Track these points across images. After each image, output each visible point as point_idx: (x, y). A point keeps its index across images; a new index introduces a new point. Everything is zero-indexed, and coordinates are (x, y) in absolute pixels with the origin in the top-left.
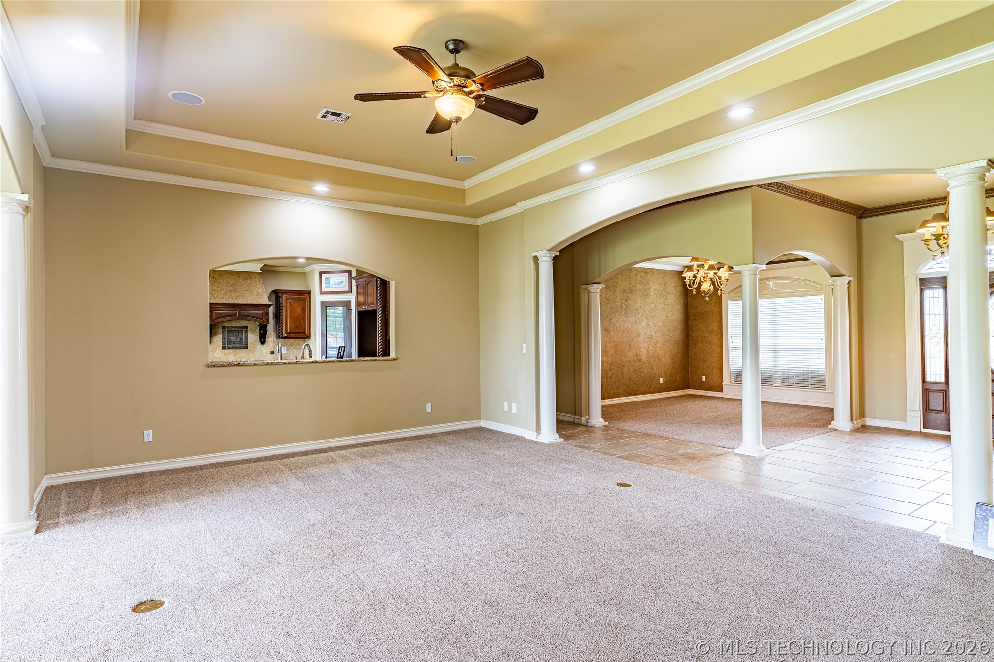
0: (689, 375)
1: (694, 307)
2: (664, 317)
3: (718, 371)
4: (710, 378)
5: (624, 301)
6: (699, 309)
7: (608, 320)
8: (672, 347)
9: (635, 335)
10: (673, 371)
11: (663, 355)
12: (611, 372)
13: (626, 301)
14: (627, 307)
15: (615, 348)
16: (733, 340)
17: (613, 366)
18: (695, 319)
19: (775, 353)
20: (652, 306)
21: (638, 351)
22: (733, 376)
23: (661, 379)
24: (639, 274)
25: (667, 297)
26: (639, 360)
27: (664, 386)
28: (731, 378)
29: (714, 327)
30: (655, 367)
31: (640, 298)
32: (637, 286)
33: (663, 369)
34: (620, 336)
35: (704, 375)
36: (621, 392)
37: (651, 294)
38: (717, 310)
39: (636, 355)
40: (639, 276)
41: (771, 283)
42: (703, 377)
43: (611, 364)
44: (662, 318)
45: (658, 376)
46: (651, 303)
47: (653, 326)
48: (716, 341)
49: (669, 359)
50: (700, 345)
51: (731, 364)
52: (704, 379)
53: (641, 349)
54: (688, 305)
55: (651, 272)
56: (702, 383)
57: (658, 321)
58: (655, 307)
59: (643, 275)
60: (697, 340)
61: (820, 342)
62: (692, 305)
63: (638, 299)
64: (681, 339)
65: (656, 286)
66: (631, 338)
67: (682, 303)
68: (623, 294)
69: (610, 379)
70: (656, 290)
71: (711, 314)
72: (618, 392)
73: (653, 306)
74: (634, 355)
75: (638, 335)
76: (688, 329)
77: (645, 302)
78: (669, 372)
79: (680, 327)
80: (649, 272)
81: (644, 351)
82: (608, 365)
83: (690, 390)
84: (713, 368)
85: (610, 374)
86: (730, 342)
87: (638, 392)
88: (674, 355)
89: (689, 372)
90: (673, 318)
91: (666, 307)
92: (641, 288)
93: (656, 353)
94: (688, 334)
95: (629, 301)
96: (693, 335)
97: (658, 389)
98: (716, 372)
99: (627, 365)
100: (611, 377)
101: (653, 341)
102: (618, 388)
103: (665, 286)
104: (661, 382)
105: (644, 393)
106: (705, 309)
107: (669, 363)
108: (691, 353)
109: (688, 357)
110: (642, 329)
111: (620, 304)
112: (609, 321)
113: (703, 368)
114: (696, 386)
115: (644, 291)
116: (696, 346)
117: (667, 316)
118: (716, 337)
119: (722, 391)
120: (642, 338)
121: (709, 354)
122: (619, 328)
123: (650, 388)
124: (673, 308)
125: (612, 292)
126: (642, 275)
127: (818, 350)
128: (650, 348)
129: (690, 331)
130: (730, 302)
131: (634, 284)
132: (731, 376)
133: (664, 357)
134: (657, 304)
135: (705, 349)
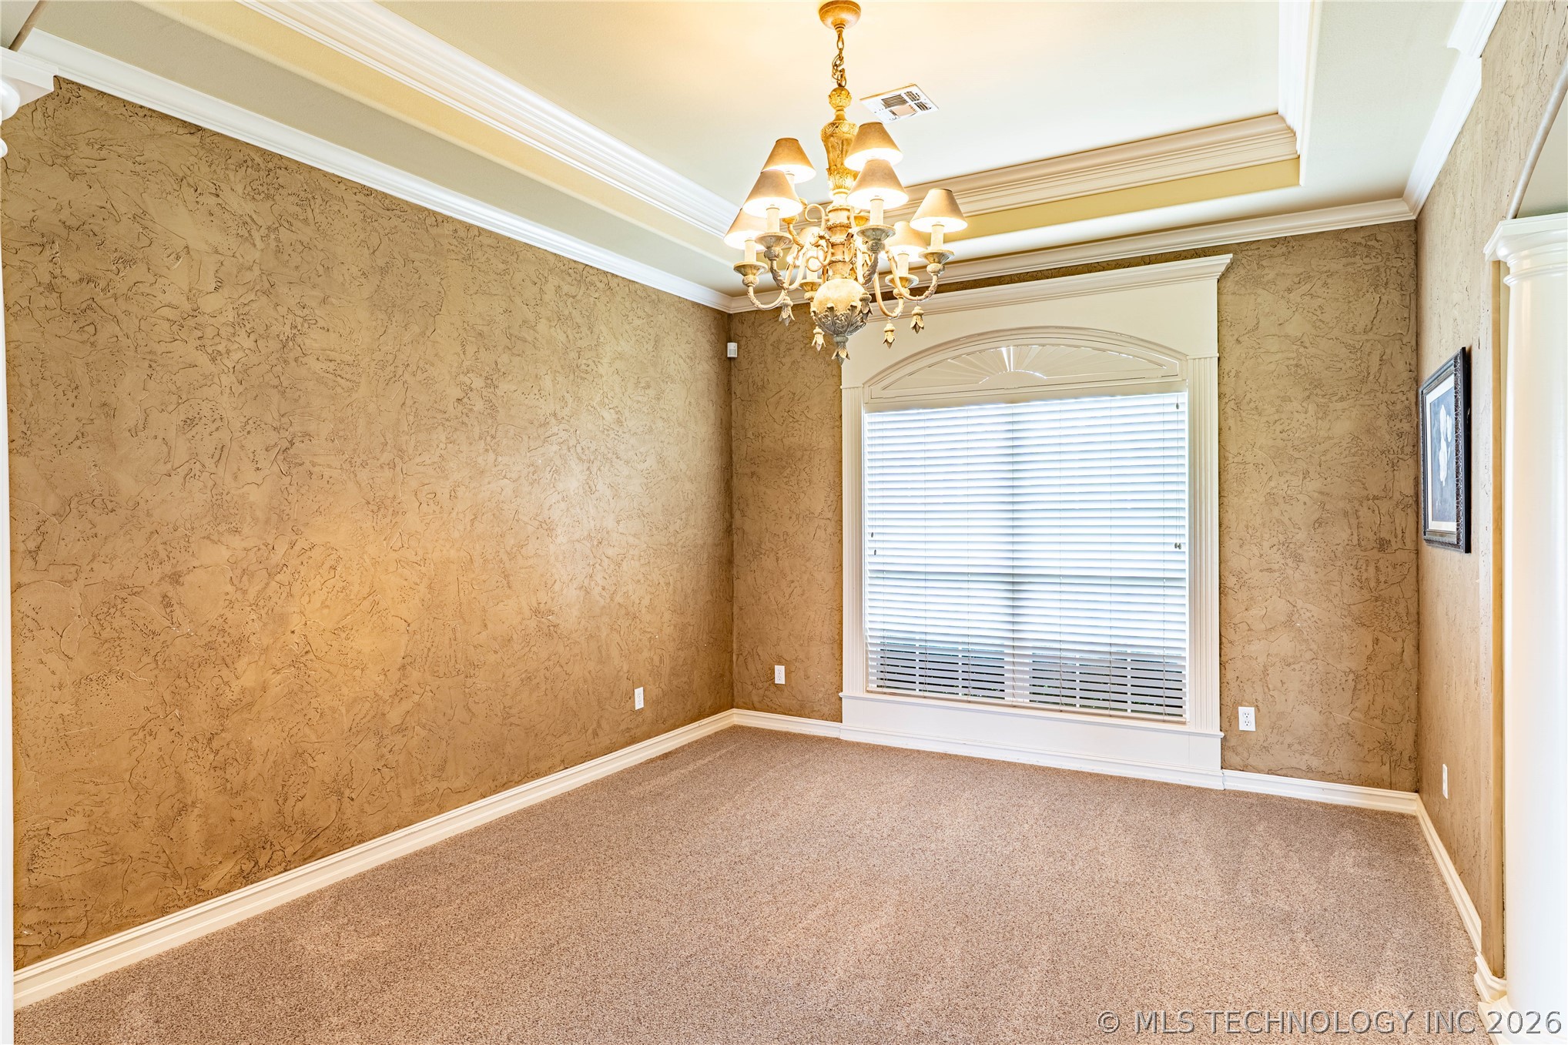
0: (731, 661)
1: (750, 434)
2: (651, 461)
3: (826, 651)
4: (802, 673)
5: (478, 383)
6: (767, 441)
7: (386, 457)
8: (680, 570)
9: (530, 529)
10: (682, 654)
11: (646, 602)
12: (407, 705)
13: (490, 383)
14: (493, 407)
15: (430, 587)
16: (873, 545)
17: (415, 675)
18: (753, 474)
19: (1013, 591)
20: (606, 414)
21: (543, 596)
22: (873, 659)
23: (639, 693)
24: (553, 281)
25: (663, 392)
26: (551, 632)
27: (649, 715)
28: (867, 674)
29: (817, 500)
30: (615, 652)
31: (554, 380)
32: (542, 327)
33: (646, 654)
34: (456, 535)
35: (780, 663)
36: (457, 784)
37: (602, 370)
38: (827, 443)
39: (536, 612)
40: (550, 288)
41: (1004, 350)
42: (777, 667)
43: (403, 667)
44: (646, 464)
45: (625, 685)
46: (602, 404)
47: (608, 493)
48: (821, 550)
49: (667, 616)
50: (768, 562)
51: (868, 625)
52: (780, 675)
53: (557, 587)
54: (730, 427)
55: (601, 286)
56: (772, 689)
57: (629, 477)
58: (619, 422)
59: (573, 290)
60: (759, 545)
61: (1167, 557)
62: (743, 427)
63: (547, 382)
64: (710, 540)
65: (622, 343)
66: (510, 541)
67: (712, 416)
68: (471, 349)
69: (398, 740)
70: (620, 356)
71: (806, 457)
72: (444, 785)
73: (609, 416)
74: (527, 613)
75: (547, 527)
76: (730, 506)
77: (578, 399)
78: (667, 660)
79: (704, 500)
80: (592, 284)
81: (572, 593)
82: (385, 672)
83: (734, 710)
84: (810, 639)
85: (394, 716)
86: (868, 552)
87: (543, 765)
88: (686, 597)
89: (731, 652)
90: (683, 467)
91: (660, 424)
92: (562, 337)
93: (619, 599)
94: (731, 526)
95: (504, 386)
96: (746, 528)
97: (628, 730)
98: (820, 651)
99: (492, 658)
100: (401, 729)
101: (610, 552)
102: (442, 769)
103: (656, 347)
104: (639, 704)
105: (566, 764)
106: (786, 442)
107: (668, 630)
108: (741, 588)
109: (731, 599)
110: (563, 505)
111: (457, 393)
112: (393, 466)
113: (779, 639)
114: (755, 699)
115: (573, 355)
116: (754, 566)
117: (661, 460)
118: (821, 533)
119: (838, 717)
120: (561, 539)
121: (798, 591)
122: (453, 496)
123: (595, 734)
124: (682, 431)
125: (415, 329)
126: (566, 288)
127: (1167, 582)
128: (599, 578)
129: (737, 515)
130: (867, 418)
131: (531, 317)
132: (867, 666)
133: (651, 608)
134: (627, 413)
135: (785, 576)
